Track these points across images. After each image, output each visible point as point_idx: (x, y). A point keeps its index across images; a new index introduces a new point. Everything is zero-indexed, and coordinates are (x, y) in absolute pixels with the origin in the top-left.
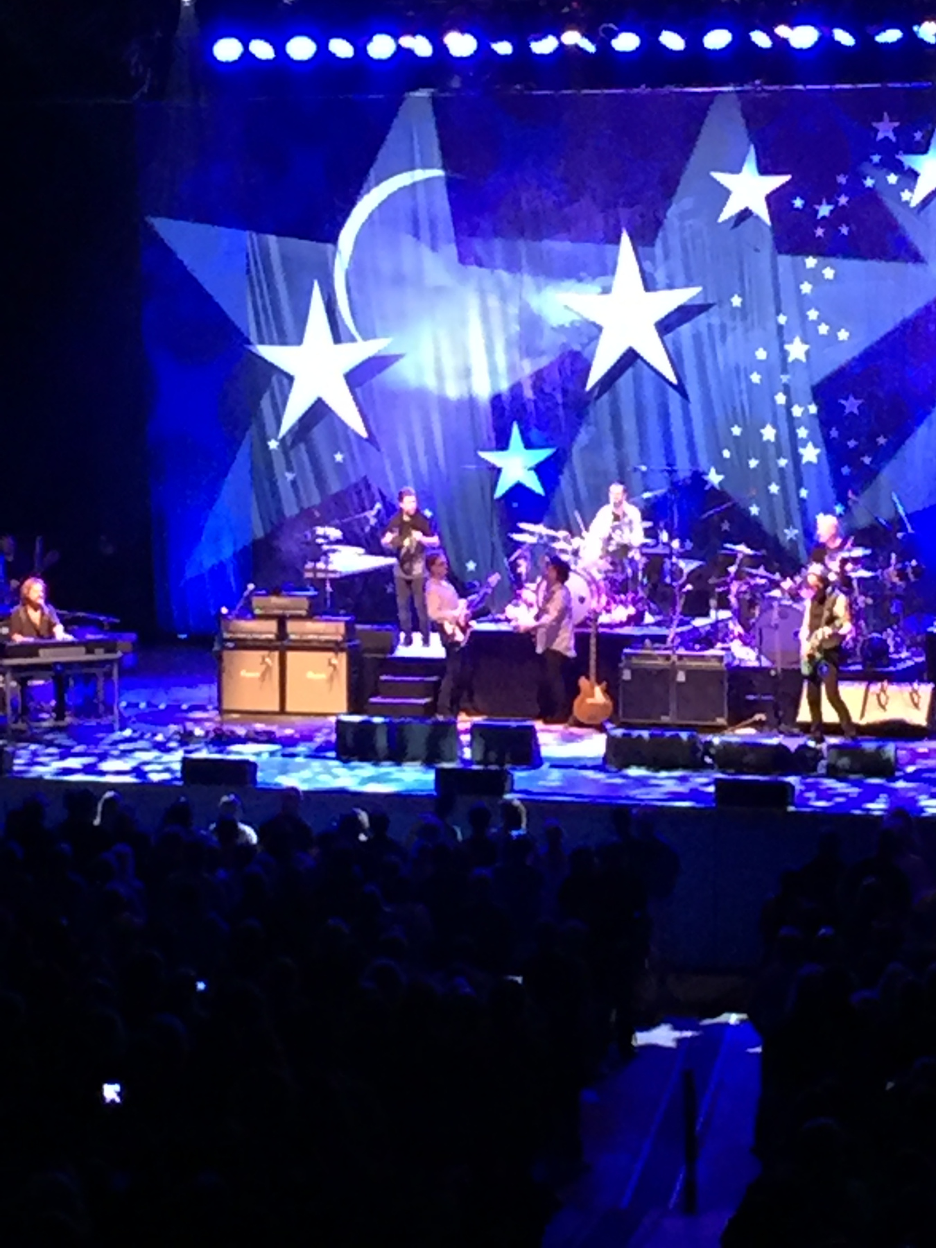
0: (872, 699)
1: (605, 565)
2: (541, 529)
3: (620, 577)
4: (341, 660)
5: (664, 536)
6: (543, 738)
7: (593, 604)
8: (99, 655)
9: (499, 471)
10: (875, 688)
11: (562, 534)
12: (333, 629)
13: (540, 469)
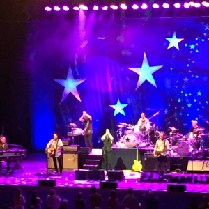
0: (205, 165)
1: (140, 132)
2: (125, 124)
3: (144, 136)
4: (76, 156)
5: (154, 125)
6: (125, 174)
7: (137, 142)
8: (18, 155)
9: (114, 110)
10: (206, 162)
11: (129, 125)
12: (74, 148)
13: (124, 109)
